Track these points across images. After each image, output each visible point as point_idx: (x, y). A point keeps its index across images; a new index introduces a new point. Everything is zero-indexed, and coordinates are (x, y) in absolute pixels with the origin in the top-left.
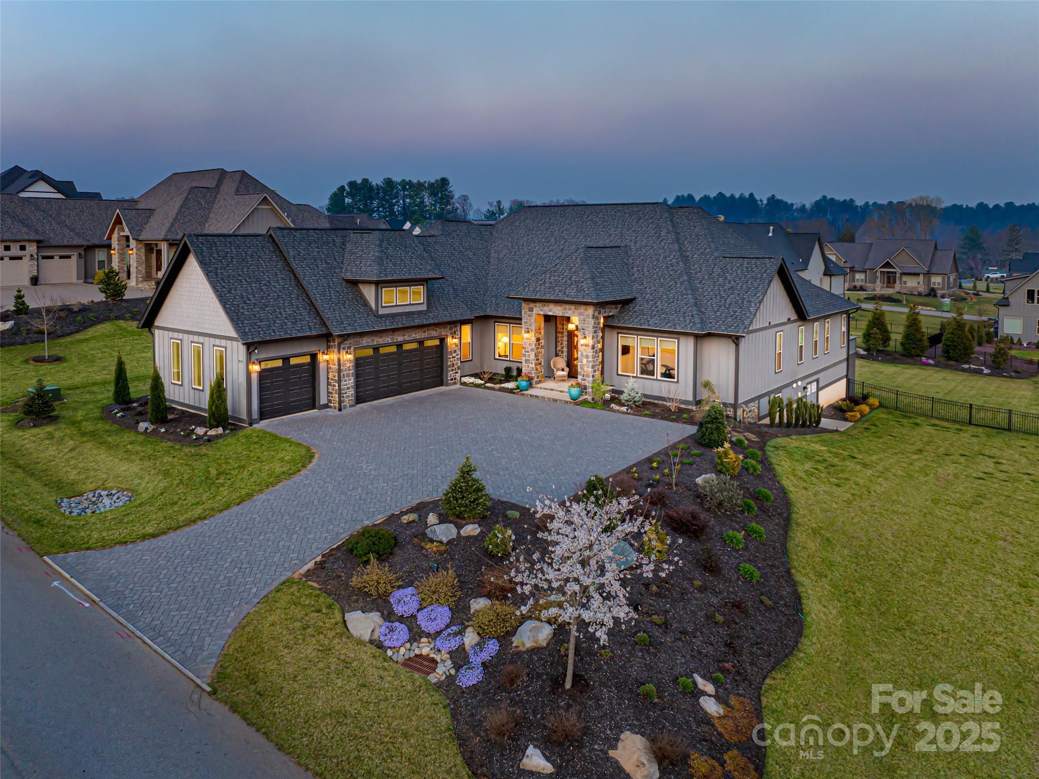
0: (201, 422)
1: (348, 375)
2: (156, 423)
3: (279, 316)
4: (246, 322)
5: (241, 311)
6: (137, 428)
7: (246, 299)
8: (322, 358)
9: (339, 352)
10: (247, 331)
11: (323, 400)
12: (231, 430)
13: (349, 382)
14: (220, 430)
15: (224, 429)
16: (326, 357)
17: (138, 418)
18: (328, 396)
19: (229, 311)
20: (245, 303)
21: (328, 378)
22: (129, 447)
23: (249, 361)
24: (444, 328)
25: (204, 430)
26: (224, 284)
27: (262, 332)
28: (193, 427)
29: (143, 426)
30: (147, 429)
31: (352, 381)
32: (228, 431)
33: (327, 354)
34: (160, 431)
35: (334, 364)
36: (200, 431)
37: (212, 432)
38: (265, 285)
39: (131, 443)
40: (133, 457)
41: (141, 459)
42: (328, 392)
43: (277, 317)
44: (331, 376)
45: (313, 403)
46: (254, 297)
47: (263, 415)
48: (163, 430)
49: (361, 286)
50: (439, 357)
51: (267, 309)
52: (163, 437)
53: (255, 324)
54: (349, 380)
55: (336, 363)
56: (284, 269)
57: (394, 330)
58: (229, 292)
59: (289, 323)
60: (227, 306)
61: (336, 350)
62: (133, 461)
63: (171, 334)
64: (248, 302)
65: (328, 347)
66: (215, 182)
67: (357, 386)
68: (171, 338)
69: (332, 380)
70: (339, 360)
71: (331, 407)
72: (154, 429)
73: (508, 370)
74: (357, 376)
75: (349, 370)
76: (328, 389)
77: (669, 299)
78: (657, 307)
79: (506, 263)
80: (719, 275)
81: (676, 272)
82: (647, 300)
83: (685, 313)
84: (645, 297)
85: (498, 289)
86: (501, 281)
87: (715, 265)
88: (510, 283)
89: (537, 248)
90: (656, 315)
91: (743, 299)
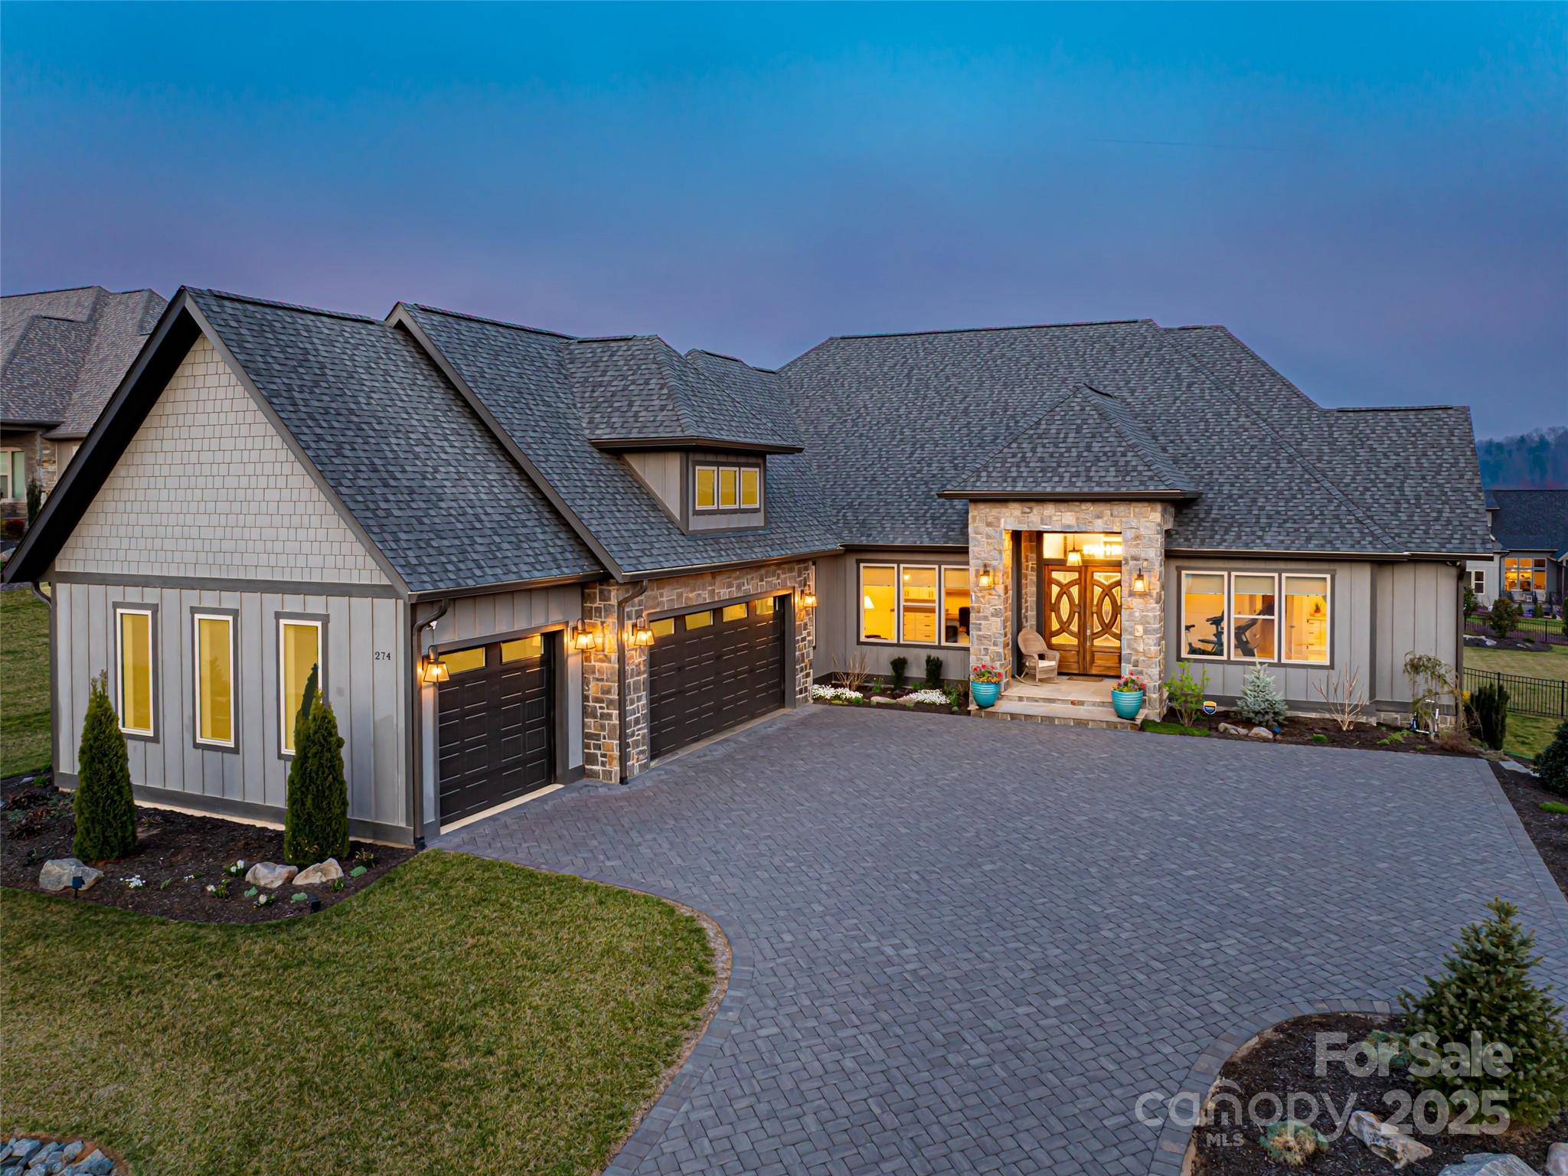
0: (263, 846)
1: (637, 690)
2: (100, 858)
3: (478, 525)
4: (403, 536)
5: (383, 505)
6: (35, 880)
7: (385, 475)
8: (571, 643)
9: (621, 625)
10: (414, 561)
11: (575, 761)
12: (368, 864)
13: (639, 705)
14: (333, 869)
15: (346, 862)
16: (584, 640)
17: (35, 846)
18: (586, 746)
19: (352, 506)
20: (386, 485)
21: (585, 698)
22: (29, 951)
23: (414, 655)
24: (791, 570)
25: (282, 872)
26: (318, 431)
27: (450, 567)
28: (241, 864)
29: (59, 872)
30: (78, 881)
31: (644, 701)
32: (359, 871)
33: (585, 632)
34: (126, 887)
35: (607, 659)
36: (268, 875)
37: (311, 877)
38: (419, 442)
39: (34, 938)
40: (59, 988)
41: (92, 995)
42: (586, 736)
43: (474, 528)
44: (593, 690)
45: (548, 766)
46: (404, 471)
47: (448, 810)
48: (136, 882)
49: (635, 463)
50: (777, 639)
51: (442, 505)
52: (140, 905)
53: (428, 541)
54: (639, 699)
55: (614, 657)
56: (451, 410)
57: (715, 572)
58: (339, 453)
59: (506, 546)
60: (343, 490)
61: (612, 620)
62: (65, 1005)
63: (116, 593)
64: (392, 483)
65: (586, 614)
66: (87, 312)
67: (655, 713)
68: (116, 605)
69: (597, 700)
70: (621, 648)
71: (594, 774)
72: (98, 881)
73: (899, 665)
74: (653, 686)
75: (639, 674)
76: (584, 725)
77: (1281, 493)
78: (1262, 508)
79: (843, 441)
80: (1352, 443)
81: (1262, 440)
82: (1230, 496)
83: (1337, 517)
84: (1220, 492)
85: (849, 493)
86: (849, 476)
87: (1330, 426)
88: (874, 479)
89: (902, 411)
90: (1270, 525)
91: (1439, 485)
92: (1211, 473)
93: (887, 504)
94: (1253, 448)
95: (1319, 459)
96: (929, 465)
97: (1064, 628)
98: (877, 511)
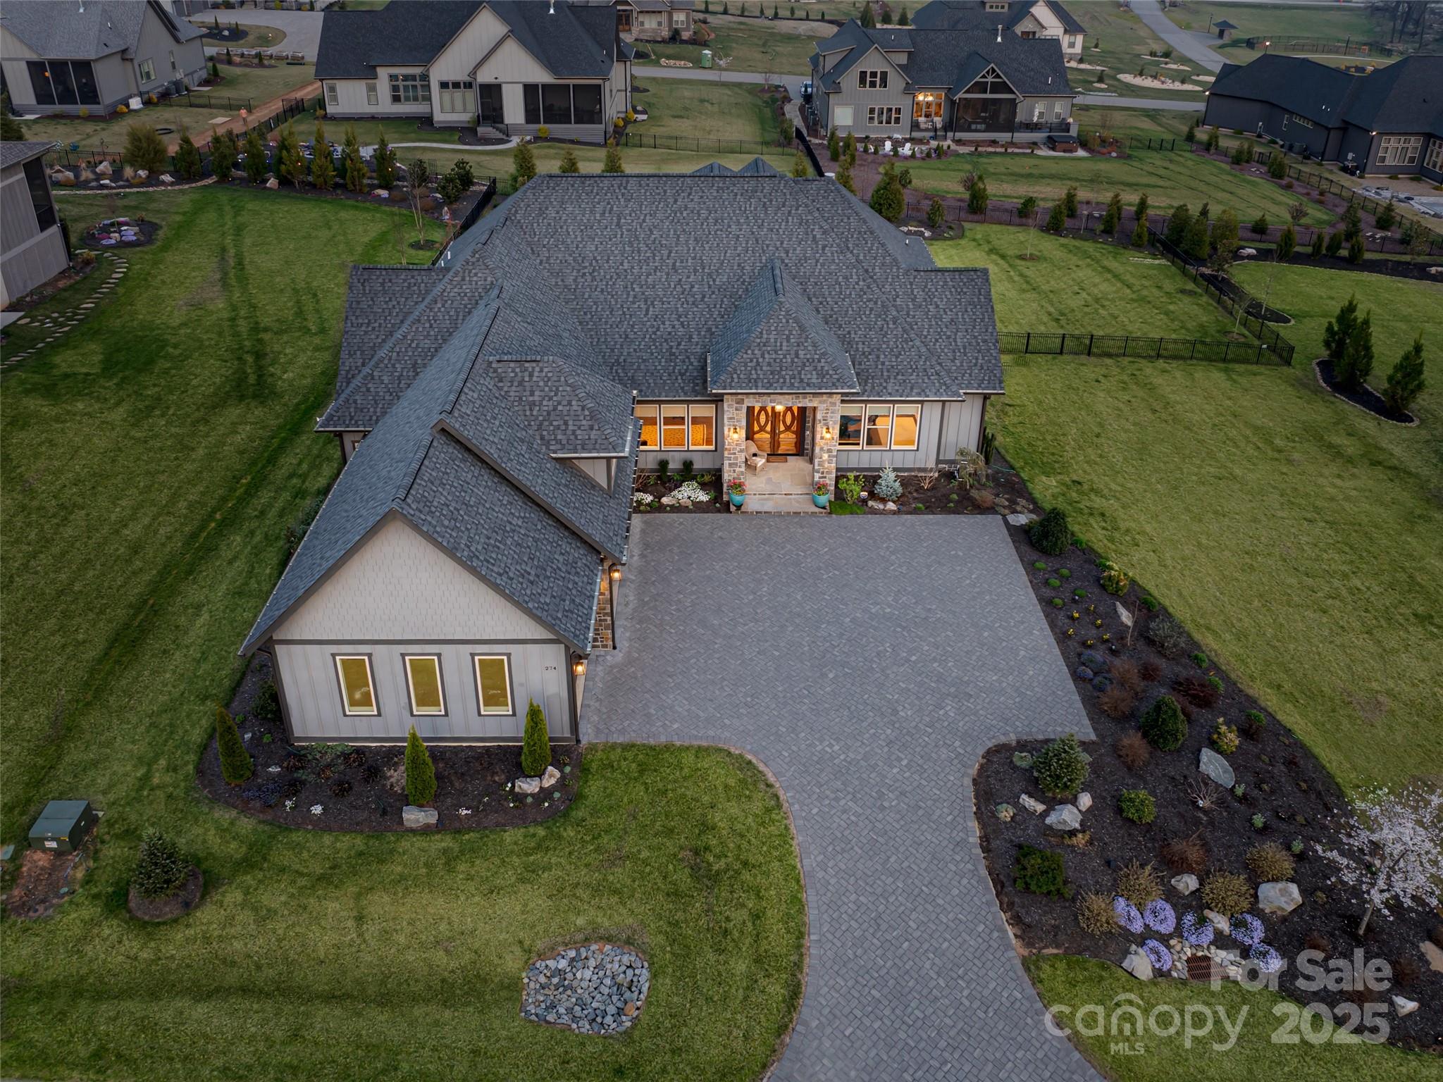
3: (563, 574)
4: (559, 616)
5: (542, 600)
7: (527, 576)
12: (569, 764)
14: (555, 773)
19: (537, 613)
20: (532, 583)
23: (570, 665)
26: (495, 569)
27: (580, 619)
32: (567, 769)
37: (550, 781)
38: (512, 531)
46: (526, 563)
49: (578, 462)
51: (548, 573)
53: (565, 610)
58: (510, 579)
60: (530, 606)
61: (606, 576)
64: (531, 578)
71: (596, 647)
73: (665, 464)
77: (892, 350)
78: (883, 364)
79: (590, 297)
80: (925, 300)
81: (876, 303)
82: (864, 353)
83: (925, 370)
84: (857, 349)
85: (612, 350)
86: (607, 334)
87: (911, 284)
88: (627, 336)
89: (626, 265)
90: (889, 377)
91: (975, 337)
92: (849, 333)
93: (644, 361)
94: (871, 310)
95: (908, 315)
96: (663, 323)
97: (762, 429)
98: (639, 368)
